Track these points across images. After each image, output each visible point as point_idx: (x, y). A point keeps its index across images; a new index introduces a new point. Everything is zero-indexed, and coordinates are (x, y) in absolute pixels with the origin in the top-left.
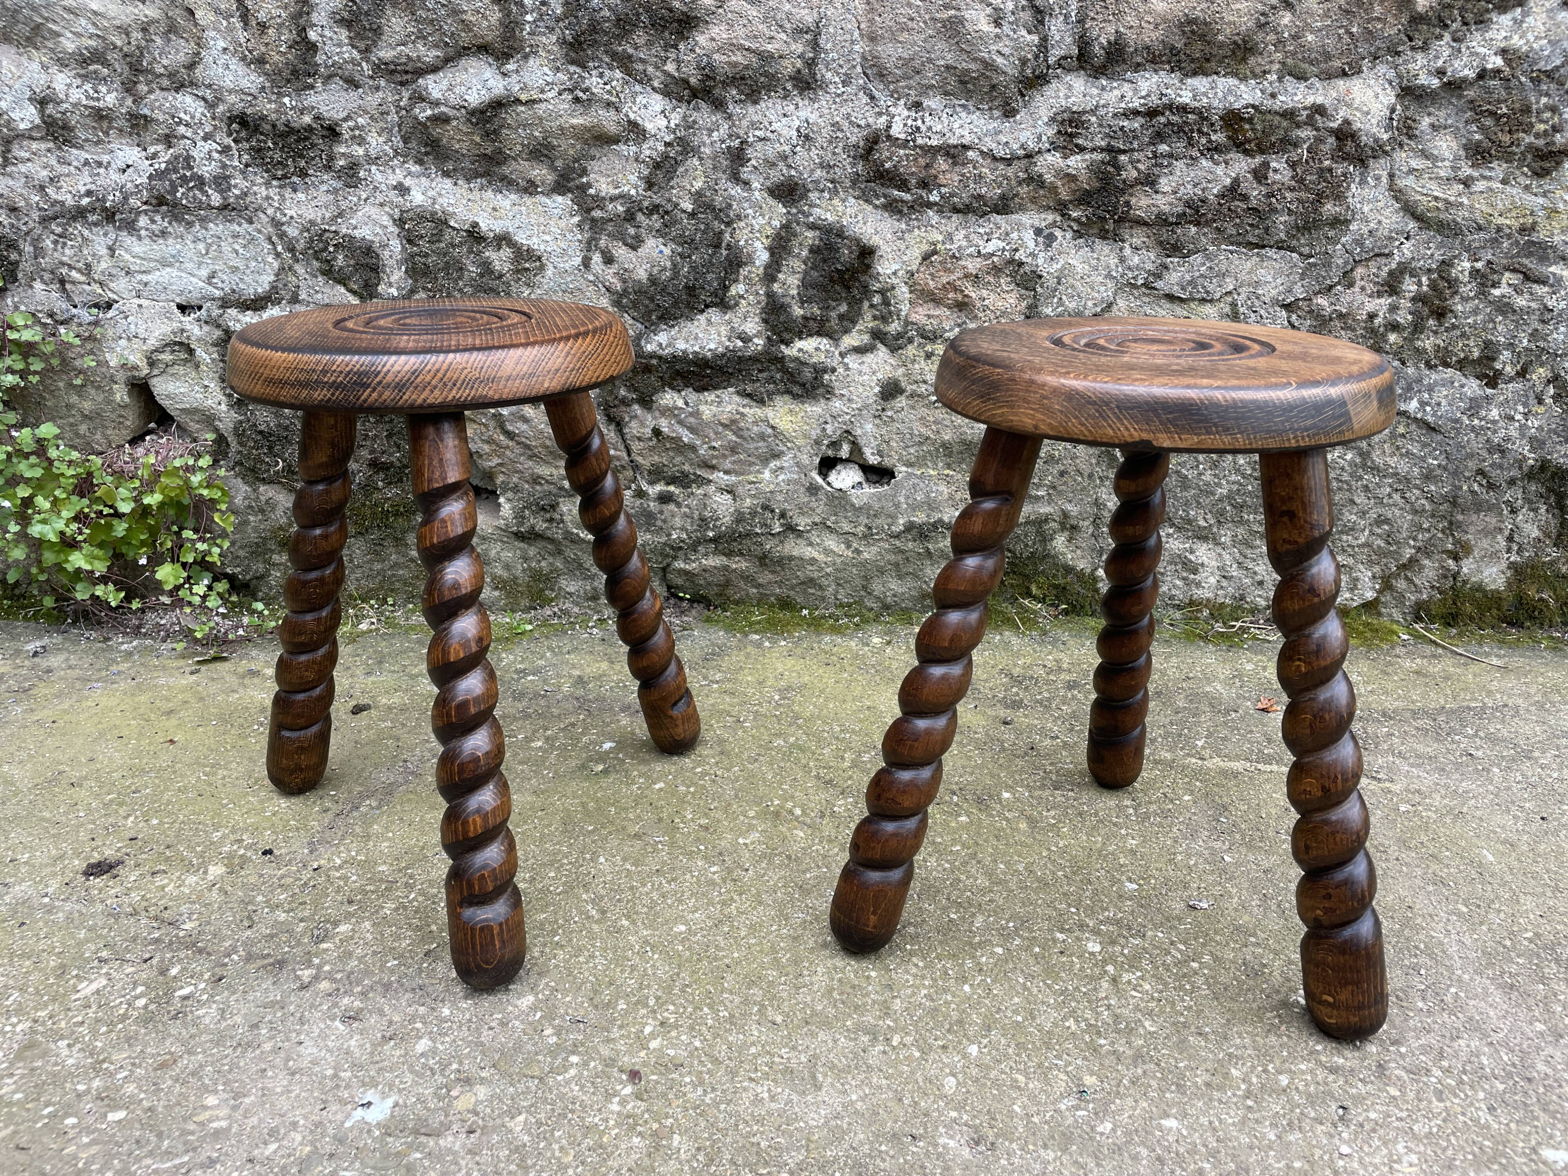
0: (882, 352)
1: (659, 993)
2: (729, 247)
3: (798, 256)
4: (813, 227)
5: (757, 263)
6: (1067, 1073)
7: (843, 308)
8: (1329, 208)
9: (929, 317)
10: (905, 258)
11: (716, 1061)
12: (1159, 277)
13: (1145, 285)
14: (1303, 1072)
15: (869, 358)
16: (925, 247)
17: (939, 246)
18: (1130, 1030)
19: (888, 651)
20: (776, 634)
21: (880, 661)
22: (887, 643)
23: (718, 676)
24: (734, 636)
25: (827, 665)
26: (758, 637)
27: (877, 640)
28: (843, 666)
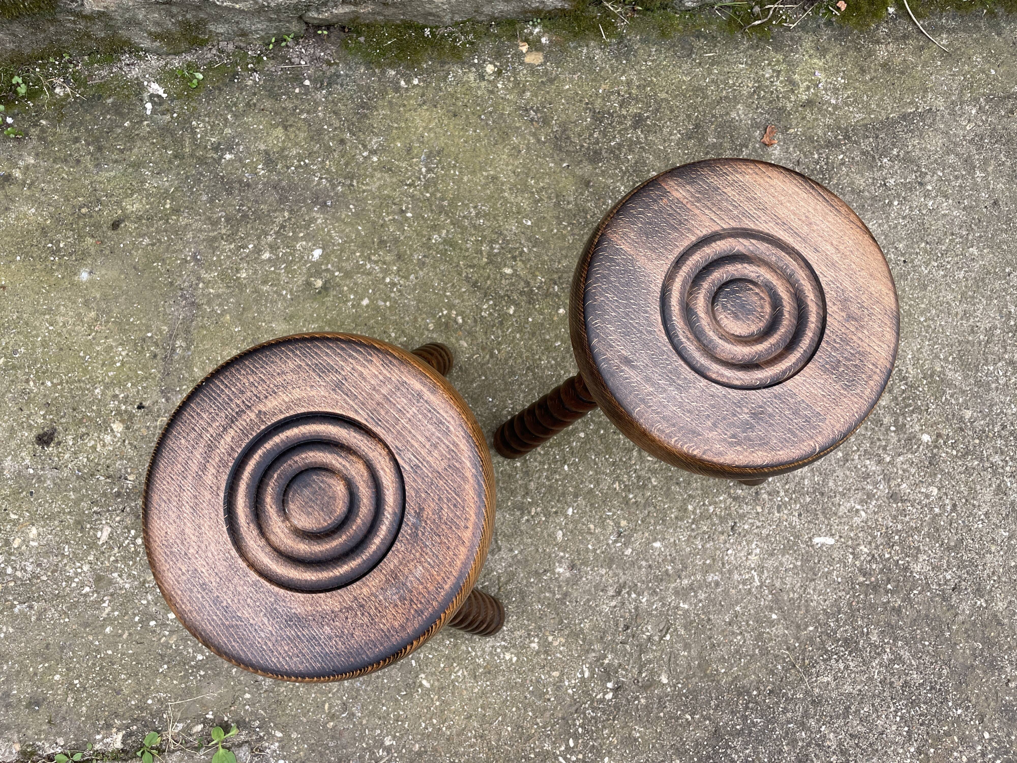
6: (613, 520)
14: (721, 501)
18: (644, 486)
19: (500, 86)
20: (407, 67)
21: (495, 105)
22: (499, 73)
23: (374, 143)
24: (374, 74)
25: (455, 115)
26: (393, 73)
27: (490, 68)
28: (467, 116)
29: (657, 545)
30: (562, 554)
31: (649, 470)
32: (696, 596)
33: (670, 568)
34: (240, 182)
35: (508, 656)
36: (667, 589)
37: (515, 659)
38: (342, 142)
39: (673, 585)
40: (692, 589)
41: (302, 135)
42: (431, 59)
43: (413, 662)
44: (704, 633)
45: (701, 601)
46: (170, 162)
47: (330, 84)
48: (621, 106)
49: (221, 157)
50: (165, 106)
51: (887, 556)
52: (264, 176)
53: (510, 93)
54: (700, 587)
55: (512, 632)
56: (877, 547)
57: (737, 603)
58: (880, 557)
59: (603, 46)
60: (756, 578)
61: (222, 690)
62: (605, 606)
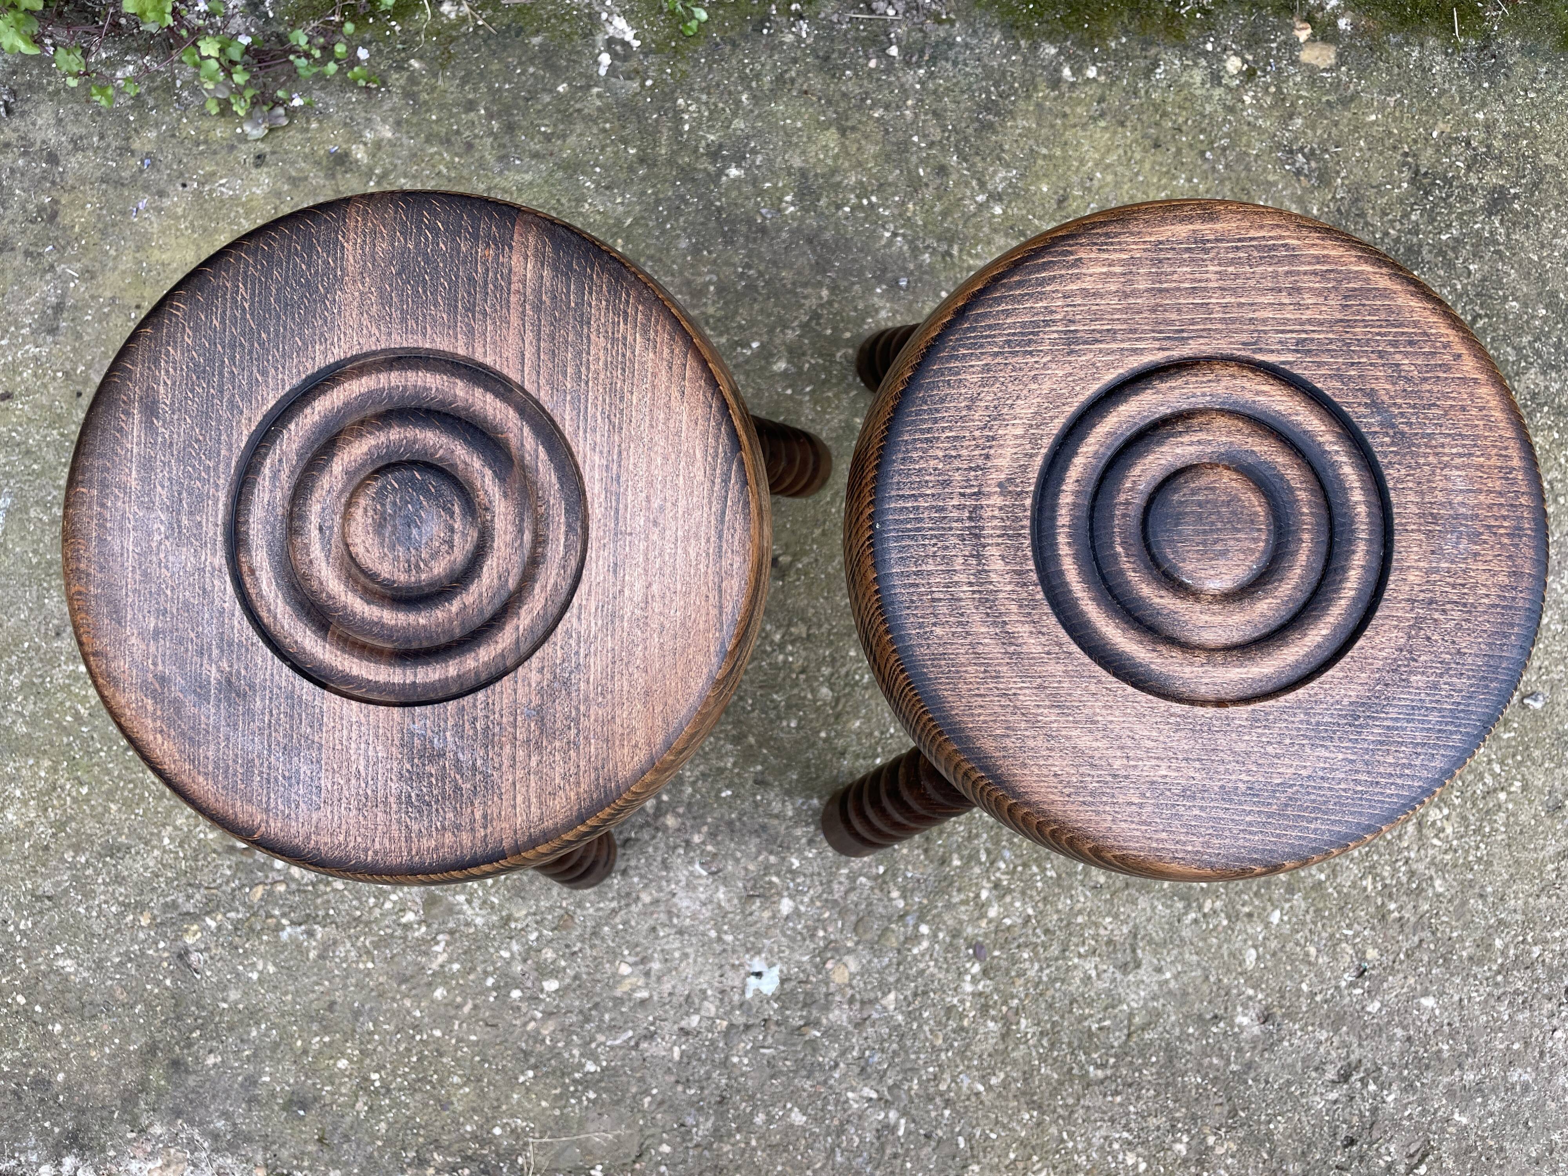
1: (989, 845)
6: (1354, 945)
11: (1049, 932)
14: (1555, 940)
18: (1420, 890)
19: (1247, 99)
20: (1080, 43)
21: (1234, 136)
22: (1249, 75)
23: (1000, 178)
24: (1017, 49)
25: (1157, 146)
26: (1053, 51)
27: (1234, 64)
28: (1179, 151)
29: (1428, 1002)
30: (1251, 992)
31: (1432, 863)
32: (1484, 1105)
33: (1446, 1047)
34: (750, 221)
35: (1131, 1159)
36: (1435, 1084)
37: (1143, 1166)
38: (942, 170)
39: (1446, 1080)
40: (1480, 1090)
41: (872, 149)
42: (1126, 32)
43: (961, 1140)
45: (1491, 1114)
46: (631, 169)
47: (933, 60)
48: (1469, 168)
49: (721, 172)
50: (633, 64)
52: (793, 216)
53: (1265, 117)
54: (1495, 1089)
55: (1144, 1118)
59: (1451, 48)
61: (622, 1131)
62: (1317, 1099)
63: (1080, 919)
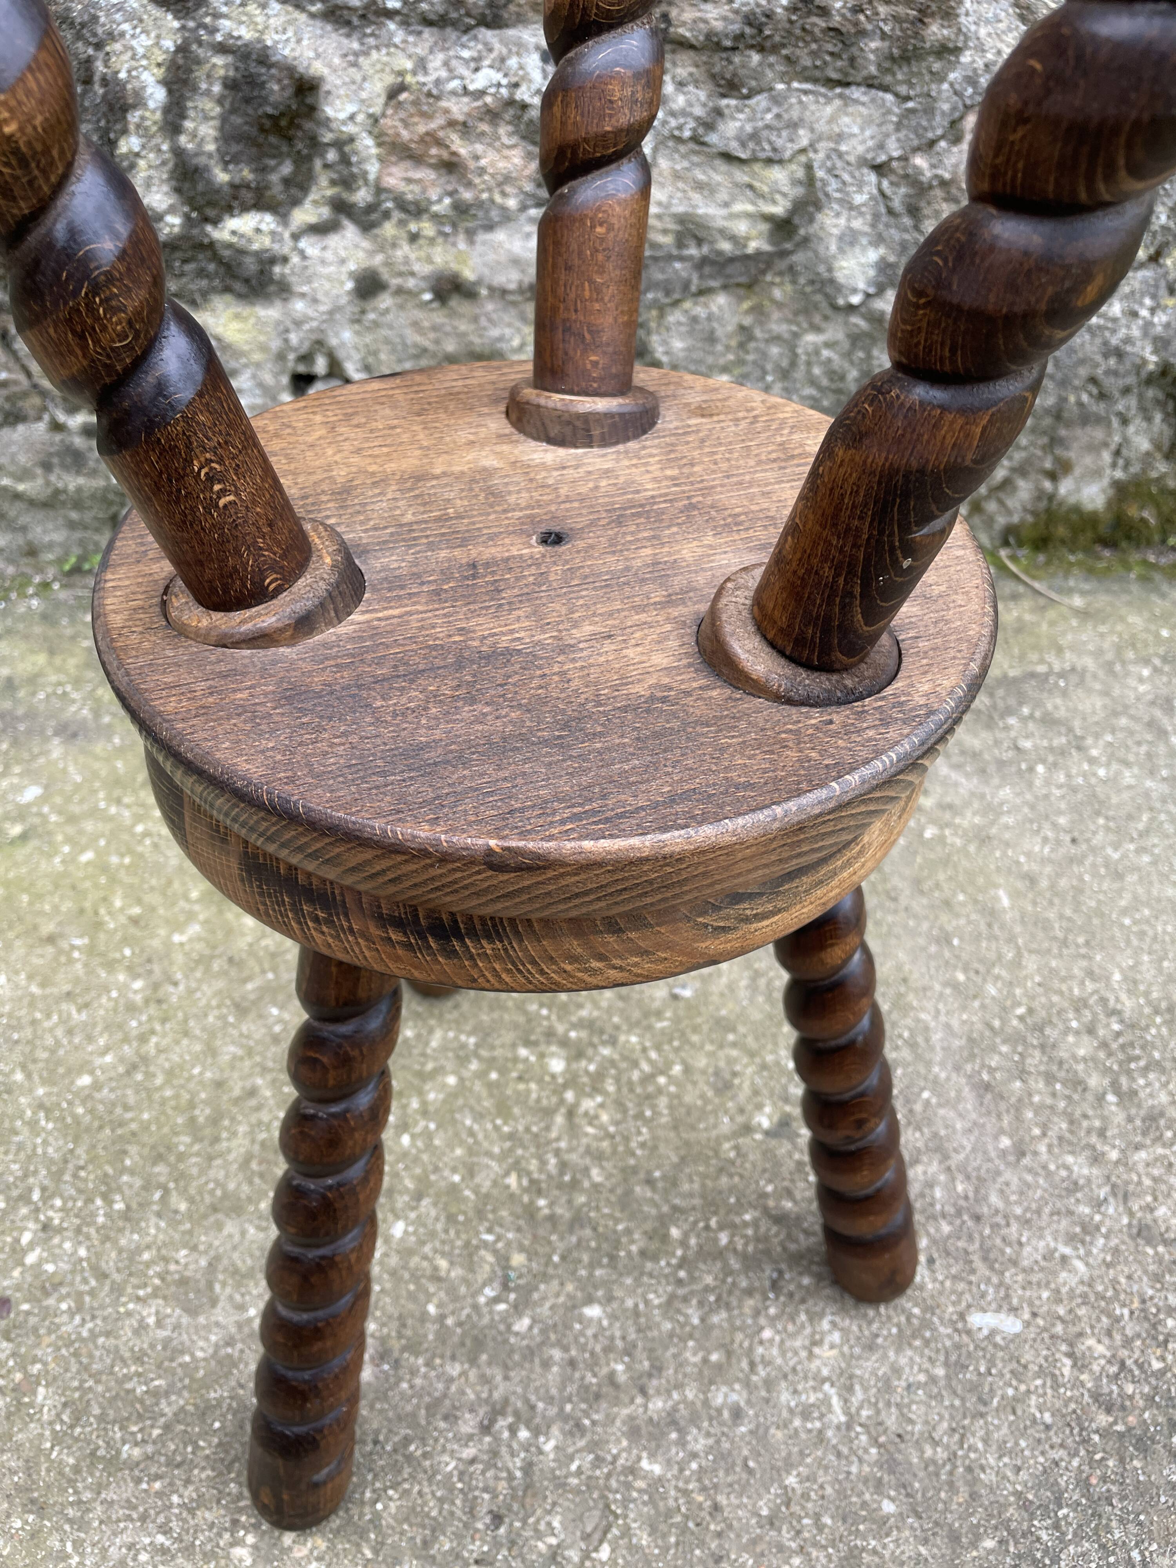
0: (350, 231)
1: (46, 1182)
2: (105, 82)
3: (208, 93)
4: (222, 49)
5: (151, 104)
6: (495, 1251)
7: (287, 169)
8: (936, 31)
9: (409, 181)
10: (364, 95)
11: (102, 1276)
12: (710, 126)
13: (695, 139)
14: (746, 1224)
15: (333, 240)
16: (390, 79)
17: (409, 79)
18: (575, 1185)
29: (593, 1312)
31: (588, 1151)
32: (682, 1443)
33: (620, 1367)
36: (610, 1420)
39: (625, 1412)
40: (674, 1423)
44: (702, 1544)
45: (694, 1455)
51: (1157, 1365)
54: (694, 1419)
55: (192, 1512)
56: (1128, 1343)
57: (789, 1465)
58: (1141, 1366)
60: (835, 1401)
62: (446, 1458)
63: (146, 1256)
